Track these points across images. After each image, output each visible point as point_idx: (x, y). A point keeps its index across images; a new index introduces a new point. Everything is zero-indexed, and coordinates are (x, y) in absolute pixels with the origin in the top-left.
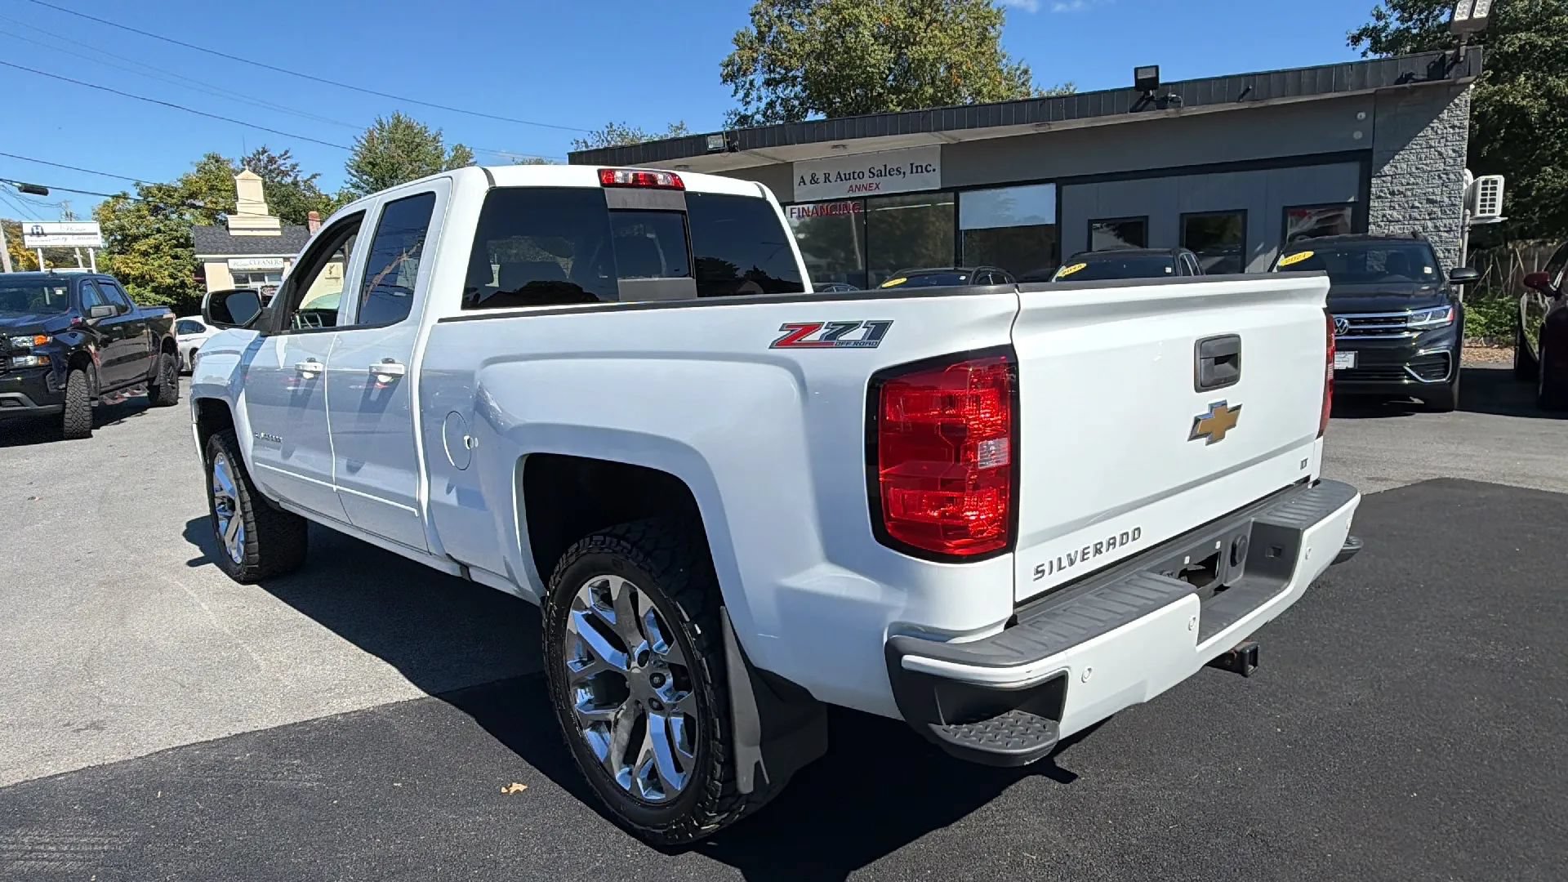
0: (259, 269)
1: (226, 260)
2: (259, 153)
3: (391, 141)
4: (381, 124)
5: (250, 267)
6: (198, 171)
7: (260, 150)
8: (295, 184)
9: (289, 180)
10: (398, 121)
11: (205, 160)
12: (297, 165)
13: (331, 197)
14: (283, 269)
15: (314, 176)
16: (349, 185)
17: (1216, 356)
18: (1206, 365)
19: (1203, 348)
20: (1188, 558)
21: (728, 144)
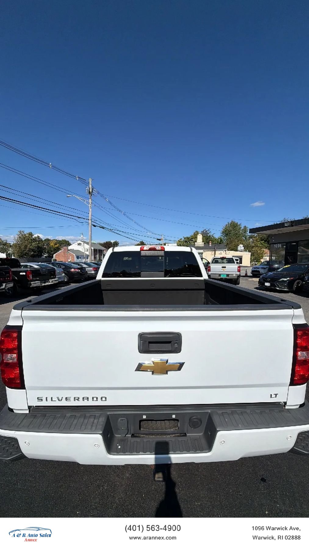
3: (231, 226)
4: (229, 223)
6: (193, 234)
7: (204, 229)
9: (209, 235)
10: (232, 222)
11: (195, 232)
12: (210, 232)
13: (216, 238)
14: (203, 253)
15: (214, 234)
16: (221, 236)
17: (149, 341)
18: (143, 343)
19: (142, 336)
20: (145, 416)
21: (291, 224)
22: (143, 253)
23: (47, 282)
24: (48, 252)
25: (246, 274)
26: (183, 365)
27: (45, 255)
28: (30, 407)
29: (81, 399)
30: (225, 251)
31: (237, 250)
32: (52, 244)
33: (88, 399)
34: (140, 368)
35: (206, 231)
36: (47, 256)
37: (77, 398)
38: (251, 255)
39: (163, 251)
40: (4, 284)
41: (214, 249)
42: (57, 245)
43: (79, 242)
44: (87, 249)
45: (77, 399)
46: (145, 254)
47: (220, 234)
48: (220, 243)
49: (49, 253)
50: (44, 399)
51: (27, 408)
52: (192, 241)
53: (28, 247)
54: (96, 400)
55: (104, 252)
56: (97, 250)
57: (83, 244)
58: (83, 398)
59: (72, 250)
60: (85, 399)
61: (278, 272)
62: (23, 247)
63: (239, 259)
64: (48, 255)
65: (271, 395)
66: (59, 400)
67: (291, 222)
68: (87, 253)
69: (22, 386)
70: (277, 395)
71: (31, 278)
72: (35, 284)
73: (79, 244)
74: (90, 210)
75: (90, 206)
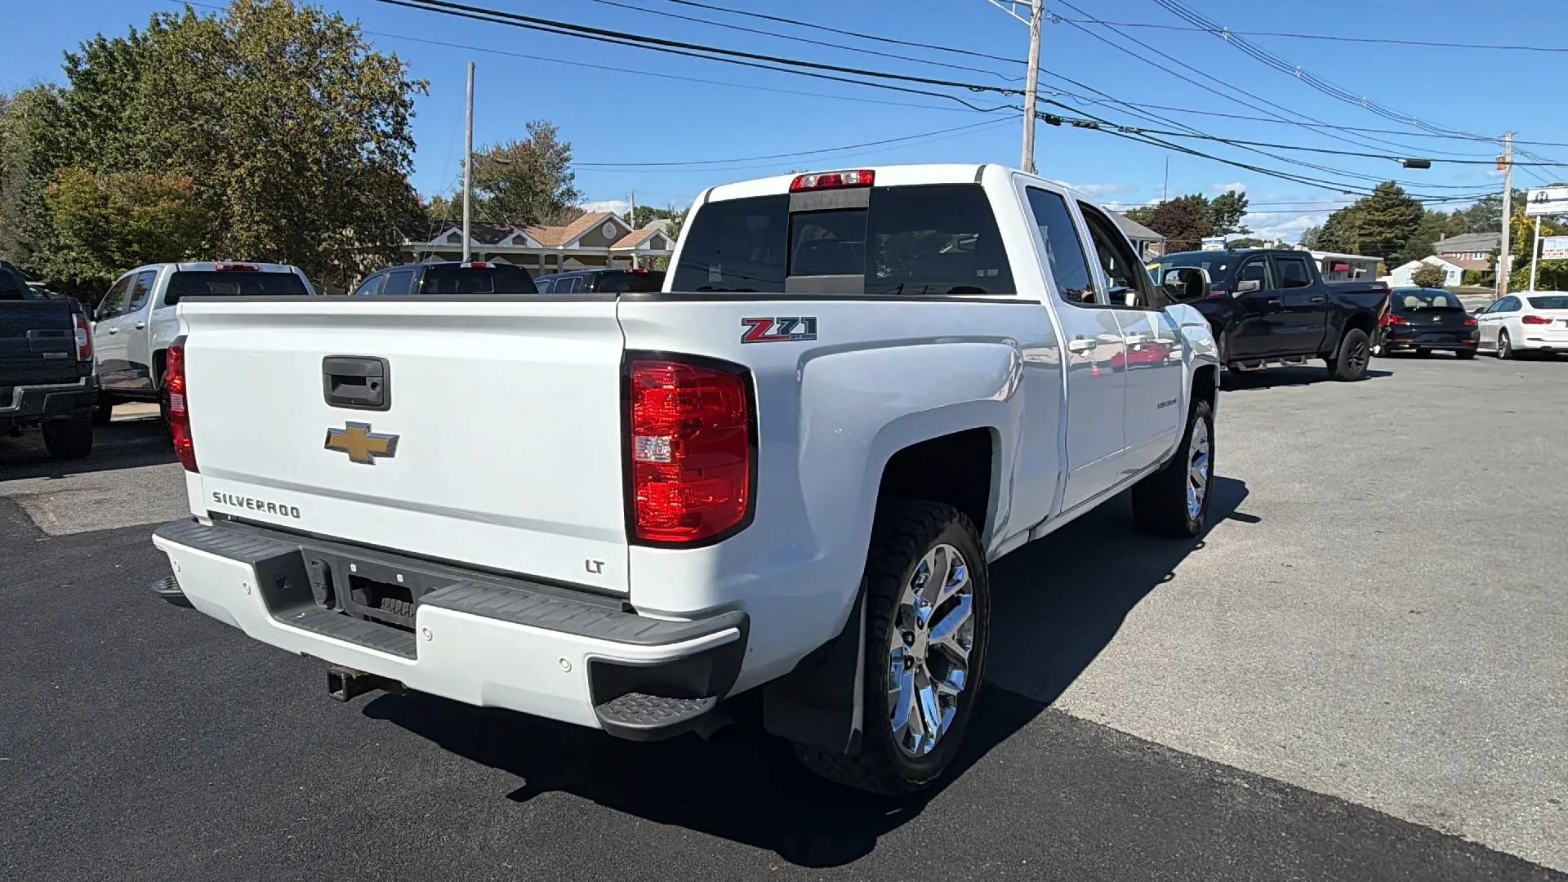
18: (330, 381)
20: (354, 565)
22: (798, 203)
26: (397, 441)
39: (867, 190)
65: (587, 562)
70: (602, 566)
74: (1033, 45)
75: (1031, 25)
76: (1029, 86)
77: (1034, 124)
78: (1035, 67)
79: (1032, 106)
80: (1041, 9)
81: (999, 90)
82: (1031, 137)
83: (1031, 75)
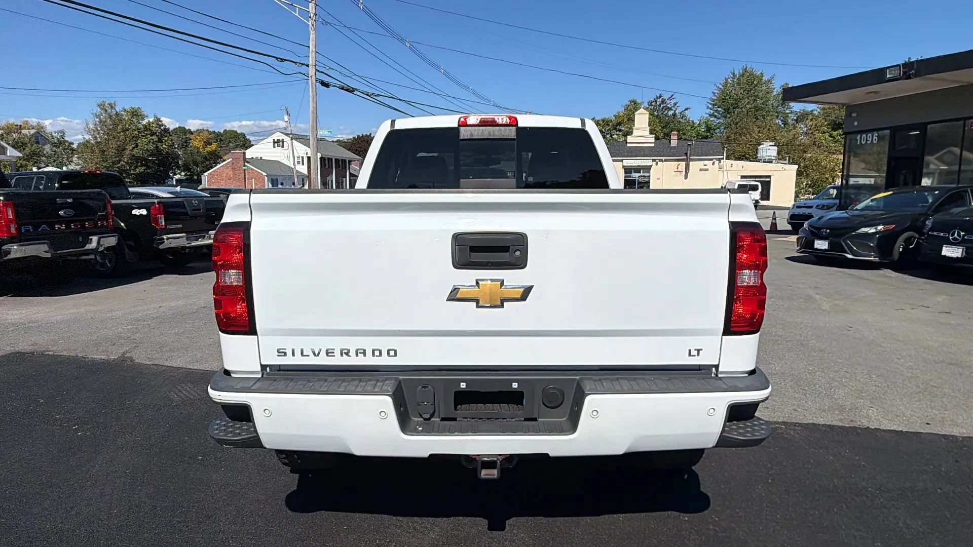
0: (639, 166)
1: (622, 161)
2: (657, 98)
3: (739, 84)
4: (734, 75)
5: (634, 165)
6: (625, 110)
7: (658, 95)
8: (674, 115)
9: (671, 113)
10: (745, 72)
11: (629, 103)
12: (677, 103)
13: (695, 122)
14: (651, 166)
15: (686, 109)
16: (708, 115)
17: (471, 245)
18: (460, 250)
19: (459, 239)
20: (464, 384)
21: (904, 73)
22: (465, 133)
23: (204, 237)
24: (186, 168)
25: (774, 225)
26: (531, 289)
27: (177, 177)
28: (263, 367)
29: (352, 353)
30: (719, 160)
31: (755, 159)
32: (196, 143)
33: (364, 353)
34: (454, 296)
35: (663, 102)
36: (183, 178)
37: (346, 351)
38: (799, 174)
39: (514, 128)
40: (95, 239)
41: (686, 154)
42: (211, 144)
43: (278, 136)
44: (303, 157)
45: (346, 353)
46: (472, 135)
47: (708, 111)
48: (706, 137)
49: (189, 170)
50: (289, 353)
51: (259, 369)
52: (620, 130)
53: (127, 152)
54: (378, 354)
55: (353, 166)
56: (330, 160)
57: (290, 142)
58: (357, 351)
59: (259, 162)
60: (360, 353)
61: (857, 210)
62: (112, 152)
63: (759, 184)
64: (186, 175)
65: (690, 351)
66: (314, 354)
67: (905, 65)
68: (303, 169)
69: (251, 330)
70: (701, 351)
71: (163, 224)
72: (174, 240)
73: (278, 143)
74: (312, 36)
75: (310, 23)
76: (311, 61)
77: (316, 86)
78: (314, 50)
79: (314, 74)
80: (315, 15)
81: (293, 62)
82: (315, 94)
83: (312, 55)
